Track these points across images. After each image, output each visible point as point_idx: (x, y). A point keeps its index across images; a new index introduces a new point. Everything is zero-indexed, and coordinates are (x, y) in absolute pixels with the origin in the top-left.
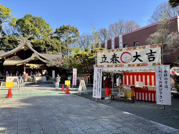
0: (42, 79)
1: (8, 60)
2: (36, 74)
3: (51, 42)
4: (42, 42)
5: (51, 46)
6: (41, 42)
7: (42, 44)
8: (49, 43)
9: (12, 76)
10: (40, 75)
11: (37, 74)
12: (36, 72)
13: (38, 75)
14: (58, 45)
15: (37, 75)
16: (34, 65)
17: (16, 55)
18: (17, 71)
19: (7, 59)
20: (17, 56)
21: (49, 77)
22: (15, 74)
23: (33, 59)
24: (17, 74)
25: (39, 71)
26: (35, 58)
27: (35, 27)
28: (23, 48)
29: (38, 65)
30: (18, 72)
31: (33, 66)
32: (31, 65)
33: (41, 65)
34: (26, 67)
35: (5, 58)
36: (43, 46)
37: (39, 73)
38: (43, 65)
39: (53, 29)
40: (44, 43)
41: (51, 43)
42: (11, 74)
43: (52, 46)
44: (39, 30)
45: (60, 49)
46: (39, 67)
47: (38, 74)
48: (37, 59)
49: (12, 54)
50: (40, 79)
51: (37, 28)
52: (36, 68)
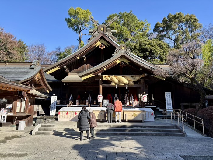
0: (144, 114)
1: (73, 73)
2: (126, 101)
3: (149, 44)
4: (135, 46)
5: (149, 50)
6: (132, 46)
7: (134, 49)
8: (147, 46)
9: (79, 104)
10: (136, 103)
11: (128, 100)
12: (126, 95)
13: (130, 104)
14: (162, 49)
15: (128, 104)
16: (120, 77)
17: (87, 63)
18: (90, 95)
19: (72, 70)
20: (88, 65)
21: (159, 108)
22: (84, 101)
23: (118, 62)
24: (87, 101)
25: (132, 95)
26: (122, 60)
27: (122, 26)
28: (99, 44)
29: (129, 77)
30: (91, 98)
31: (119, 81)
32: (113, 77)
33: (138, 78)
34: (103, 84)
35: (65, 67)
36: (137, 53)
37: (133, 98)
38: (142, 76)
39: (150, 25)
40: (138, 47)
41: (149, 46)
42: (77, 101)
43: (151, 50)
44: (128, 30)
45: (166, 54)
46: (133, 83)
47: (131, 102)
48: (126, 61)
49: (78, 58)
50: (139, 115)
51: (126, 28)
52: (125, 84)
